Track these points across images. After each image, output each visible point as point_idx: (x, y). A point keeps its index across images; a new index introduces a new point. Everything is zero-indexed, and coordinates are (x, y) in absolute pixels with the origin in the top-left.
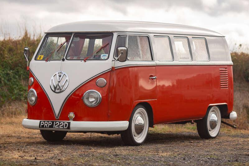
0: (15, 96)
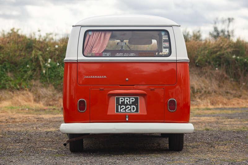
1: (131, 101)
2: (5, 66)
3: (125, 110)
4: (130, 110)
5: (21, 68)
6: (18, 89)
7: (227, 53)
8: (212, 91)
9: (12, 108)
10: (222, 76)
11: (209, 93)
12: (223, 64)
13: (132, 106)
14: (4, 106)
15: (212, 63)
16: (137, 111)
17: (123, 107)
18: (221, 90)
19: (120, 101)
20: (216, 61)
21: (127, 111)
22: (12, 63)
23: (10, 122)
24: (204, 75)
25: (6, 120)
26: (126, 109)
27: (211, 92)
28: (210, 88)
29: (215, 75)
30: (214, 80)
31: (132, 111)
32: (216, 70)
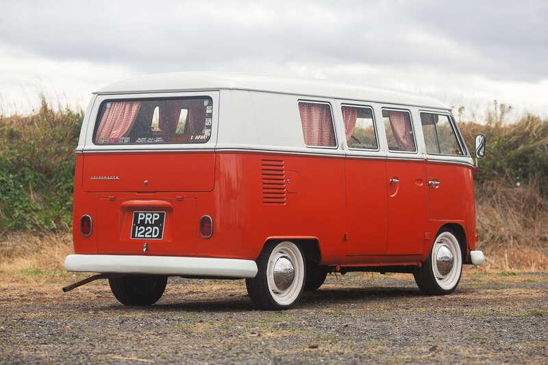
0: (14, 223)
1: (154, 219)
2: (23, 176)
3: (144, 234)
4: (151, 234)
5: (61, 181)
6: (53, 230)
7: (542, 147)
8: (509, 236)
9: (37, 272)
10: (531, 201)
11: (502, 239)
12: (533, 173)
13: (154, 228)
14: (19, 268)
15: (507, 170)
16: (160, 236)
17: (142, 230)
18: (529, 232)
19: (140, 218)
20: (516, 167)
21: (146, 236)
22: (39, 169)
23: (30, 300)
24: (490, 200)
25: (22, 296)
26: (146, 232)
27: (507, 237)
28: (503, 229)
29: (515, 199)
30: (511, 210)
31: (153, 236)
32: (517, 187)
